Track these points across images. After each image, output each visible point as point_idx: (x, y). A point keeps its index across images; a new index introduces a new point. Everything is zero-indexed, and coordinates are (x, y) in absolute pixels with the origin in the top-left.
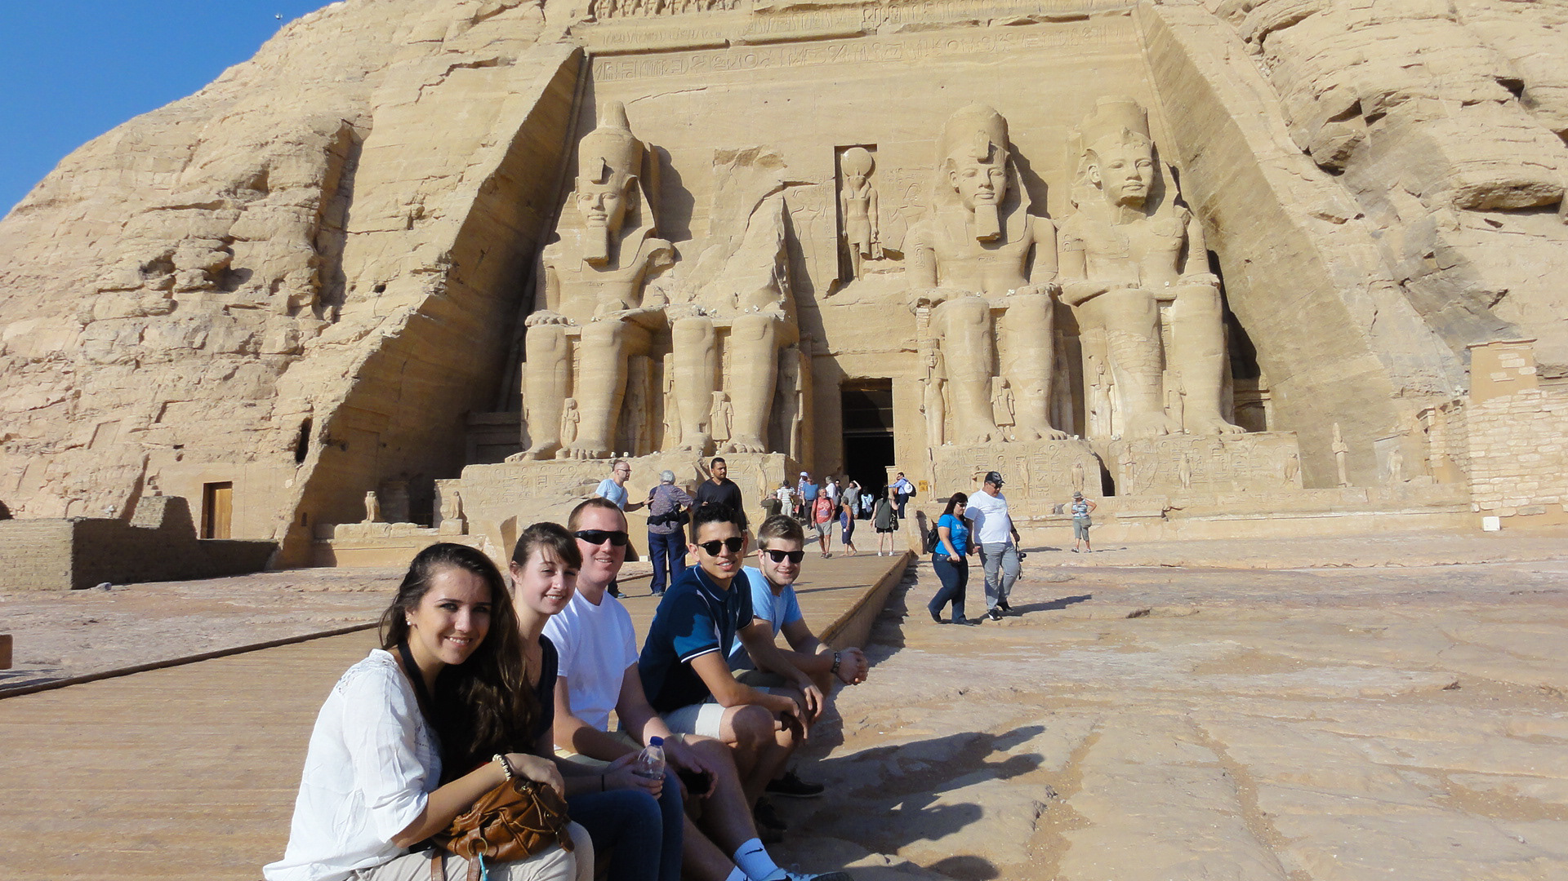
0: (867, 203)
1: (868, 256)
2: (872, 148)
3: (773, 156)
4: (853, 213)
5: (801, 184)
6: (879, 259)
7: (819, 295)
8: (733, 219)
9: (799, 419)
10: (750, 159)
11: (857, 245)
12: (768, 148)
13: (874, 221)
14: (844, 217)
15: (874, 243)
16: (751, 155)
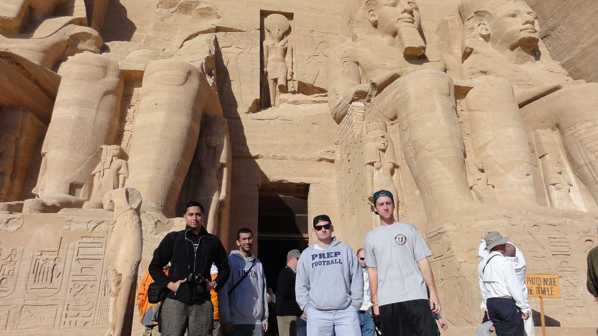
0: (285, 51)
1: (284, 89)
2: (290, 16)
3: (209, 9)
4: (272, 58)
5: (231, 30)
6: (294, 93)
7: (242, 110)
8: (168, 40)
9: (221, 198)
10: (190, 9)
11: (276, 80)
12: (206, 3)
13: (291, 65)
14: (265, 59)
15: (290, 80)
16: (191, 6)
